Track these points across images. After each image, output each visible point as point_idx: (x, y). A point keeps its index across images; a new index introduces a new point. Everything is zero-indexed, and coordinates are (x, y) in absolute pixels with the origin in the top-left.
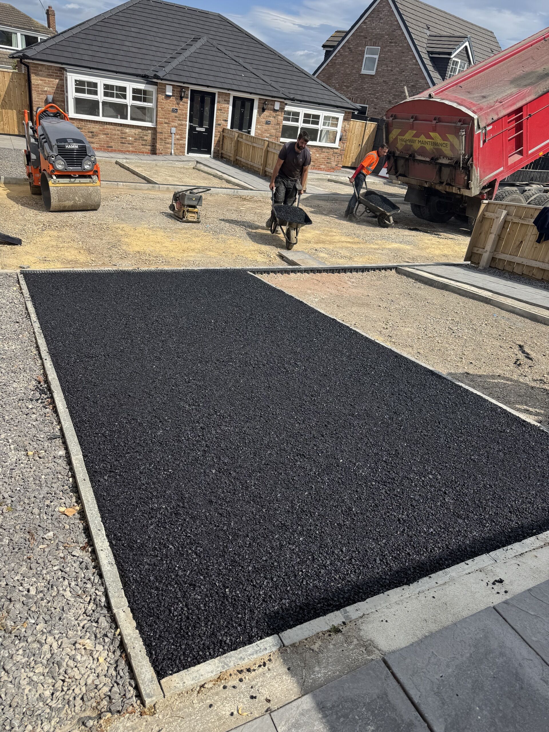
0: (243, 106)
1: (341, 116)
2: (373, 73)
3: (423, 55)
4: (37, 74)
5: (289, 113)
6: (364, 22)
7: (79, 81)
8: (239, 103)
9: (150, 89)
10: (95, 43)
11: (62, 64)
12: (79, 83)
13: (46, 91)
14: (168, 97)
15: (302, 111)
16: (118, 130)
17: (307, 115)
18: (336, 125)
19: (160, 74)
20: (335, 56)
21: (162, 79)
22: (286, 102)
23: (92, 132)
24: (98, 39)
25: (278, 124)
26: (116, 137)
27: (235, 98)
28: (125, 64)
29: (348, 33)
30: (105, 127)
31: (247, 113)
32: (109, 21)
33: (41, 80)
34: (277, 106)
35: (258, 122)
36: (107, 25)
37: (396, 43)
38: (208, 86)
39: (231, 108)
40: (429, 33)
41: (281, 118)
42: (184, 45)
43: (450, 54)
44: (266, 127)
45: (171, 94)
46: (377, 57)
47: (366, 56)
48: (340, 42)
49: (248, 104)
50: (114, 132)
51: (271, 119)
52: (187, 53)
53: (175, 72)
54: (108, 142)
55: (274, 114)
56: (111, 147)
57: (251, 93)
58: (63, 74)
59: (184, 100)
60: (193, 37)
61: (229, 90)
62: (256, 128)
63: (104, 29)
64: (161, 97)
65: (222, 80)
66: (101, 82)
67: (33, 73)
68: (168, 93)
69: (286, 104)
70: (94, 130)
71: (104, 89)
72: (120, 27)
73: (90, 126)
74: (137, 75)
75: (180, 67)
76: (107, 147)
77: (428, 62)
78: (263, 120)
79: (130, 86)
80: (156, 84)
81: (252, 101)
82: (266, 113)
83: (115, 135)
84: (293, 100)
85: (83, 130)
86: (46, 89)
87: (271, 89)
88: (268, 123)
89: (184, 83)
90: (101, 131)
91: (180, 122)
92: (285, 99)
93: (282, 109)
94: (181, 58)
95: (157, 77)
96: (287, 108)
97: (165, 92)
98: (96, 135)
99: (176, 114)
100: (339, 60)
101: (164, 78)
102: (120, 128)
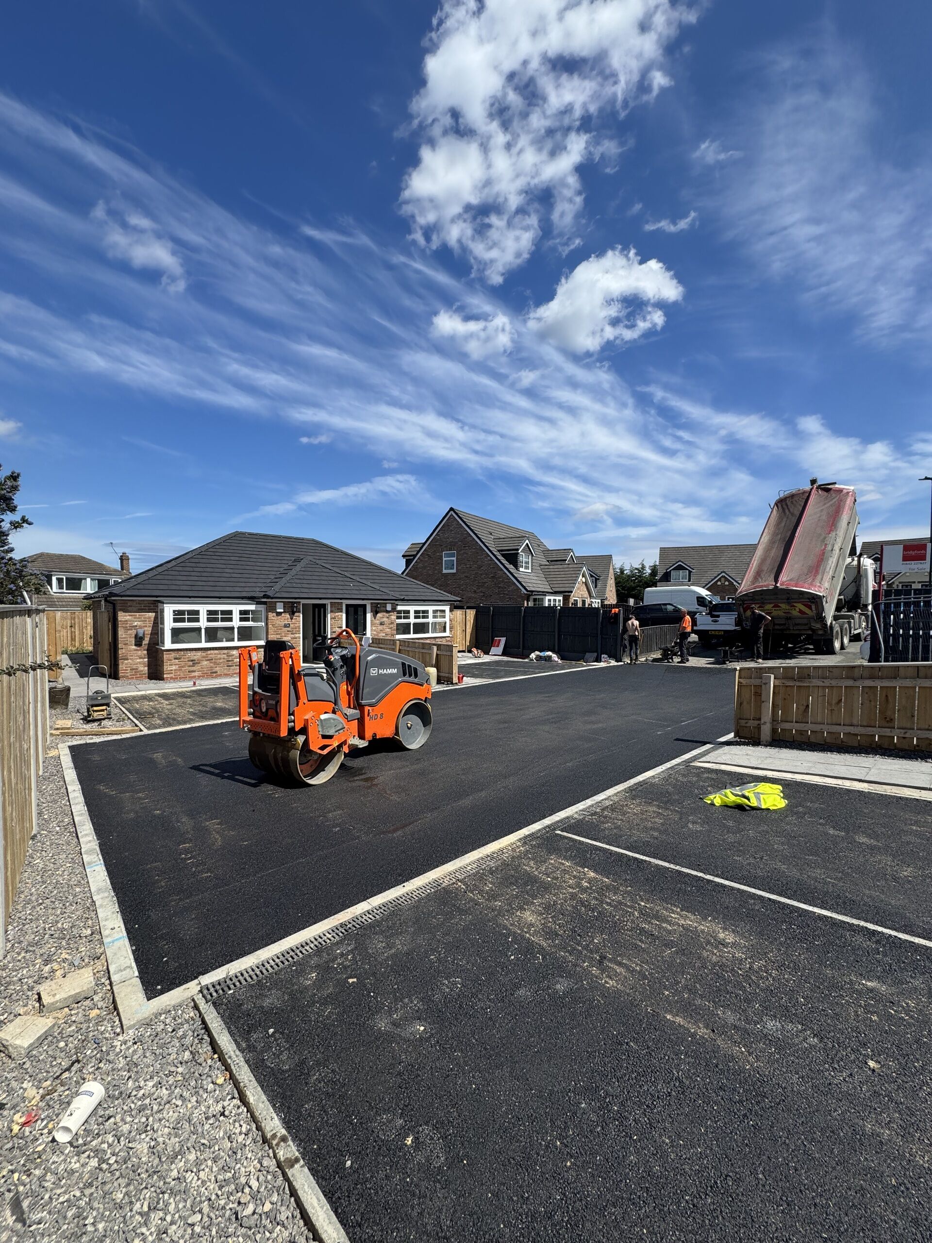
0: (356, 613)
1: (447, 608)
2: (454, 571)
3: (495, 553)
4: (125, 611)
5: (399, 612)
6: (437, 535)
7: (178, 611)
8: (352, 610)
9: (259, 609)
10: (193, 574)
11: (157, 597)
12: (177, 613)
13: (136, 626)
14: (279, 614)
15: (412, 609)
16: (224, 654)
17: (416, 612)
18: (444, 617)
19: (269, 593)
20: (416, 562)
21: (272, 598)
22: (396, 602)
23: (192, 661)
24: (196, 569)
25: (392, 623)
26: (221, 661)
27: (347, 605)
28: (228, 589)
29: (424, 544)
30: (209, 652)
31: (361, 618)
32: (207, 553)
33: (130, 616)
34: (389, 607)
35: (372, 624)
36: (204, 557)
37: (469, 546)
38: (320, 599)
39: (344, 616)
40: (493, 537)
41: (393, 617)
42: (286, 566)
43: (518, 550)
44: (380, 627)
45: (282, 611)
46: (455, 559)
47: (444, 559)
48: (418, 552)
49: (360, 610)
50: (219, 656)
51: (385, 619)
52: (293, 572)
53: (285, 589)
54: (211, 667)
55: (387, 615)
56: (216, 672)
57: (363, 599)
58: (157, 606)
59: (296, 614)
60: (293, 559)
61: (341, 599)
62: (372, 630)
63: (201, 561)
64: (271, 615)
65: (333, 591)
66: (203, 609)
67: (121, 610)
68: (278, 610)
69: (397, 605)
70: (195, 658)
71: (208, 615)
72: (219, 558)
73: (189, 654)
74: (243, 598)
75: (288, 585)
76: (211, 673)
77: (500, 558)
78: (378, 622)
79: (236, 609)
80: (265, 603)
81: (364, 606)
82: (379, 615)
83: (220, 659)
84: (403, 600)
85: (182, 660)
86: (136, 624)
87: (381, 593)
88: (382, 624)
89: (296, 598)
90: (203, 657)
91: (292, 636)
92: (396, 600)
93: (394, 609)
94: (288, 577)
95: (265, 596)
96: (399, 608)
97: (276, 609)
98: (197, 663)
99: (288, 629)
100: (421, 565)
101: (275, 596)
102: (226, 651)
